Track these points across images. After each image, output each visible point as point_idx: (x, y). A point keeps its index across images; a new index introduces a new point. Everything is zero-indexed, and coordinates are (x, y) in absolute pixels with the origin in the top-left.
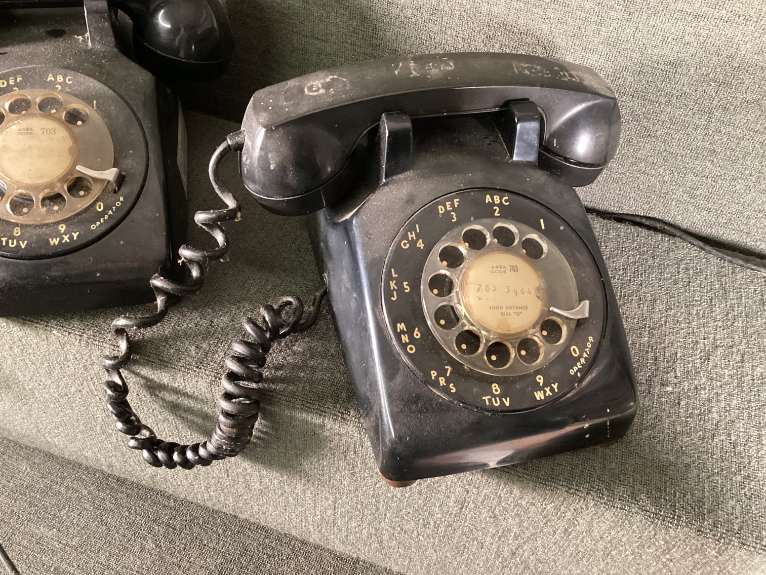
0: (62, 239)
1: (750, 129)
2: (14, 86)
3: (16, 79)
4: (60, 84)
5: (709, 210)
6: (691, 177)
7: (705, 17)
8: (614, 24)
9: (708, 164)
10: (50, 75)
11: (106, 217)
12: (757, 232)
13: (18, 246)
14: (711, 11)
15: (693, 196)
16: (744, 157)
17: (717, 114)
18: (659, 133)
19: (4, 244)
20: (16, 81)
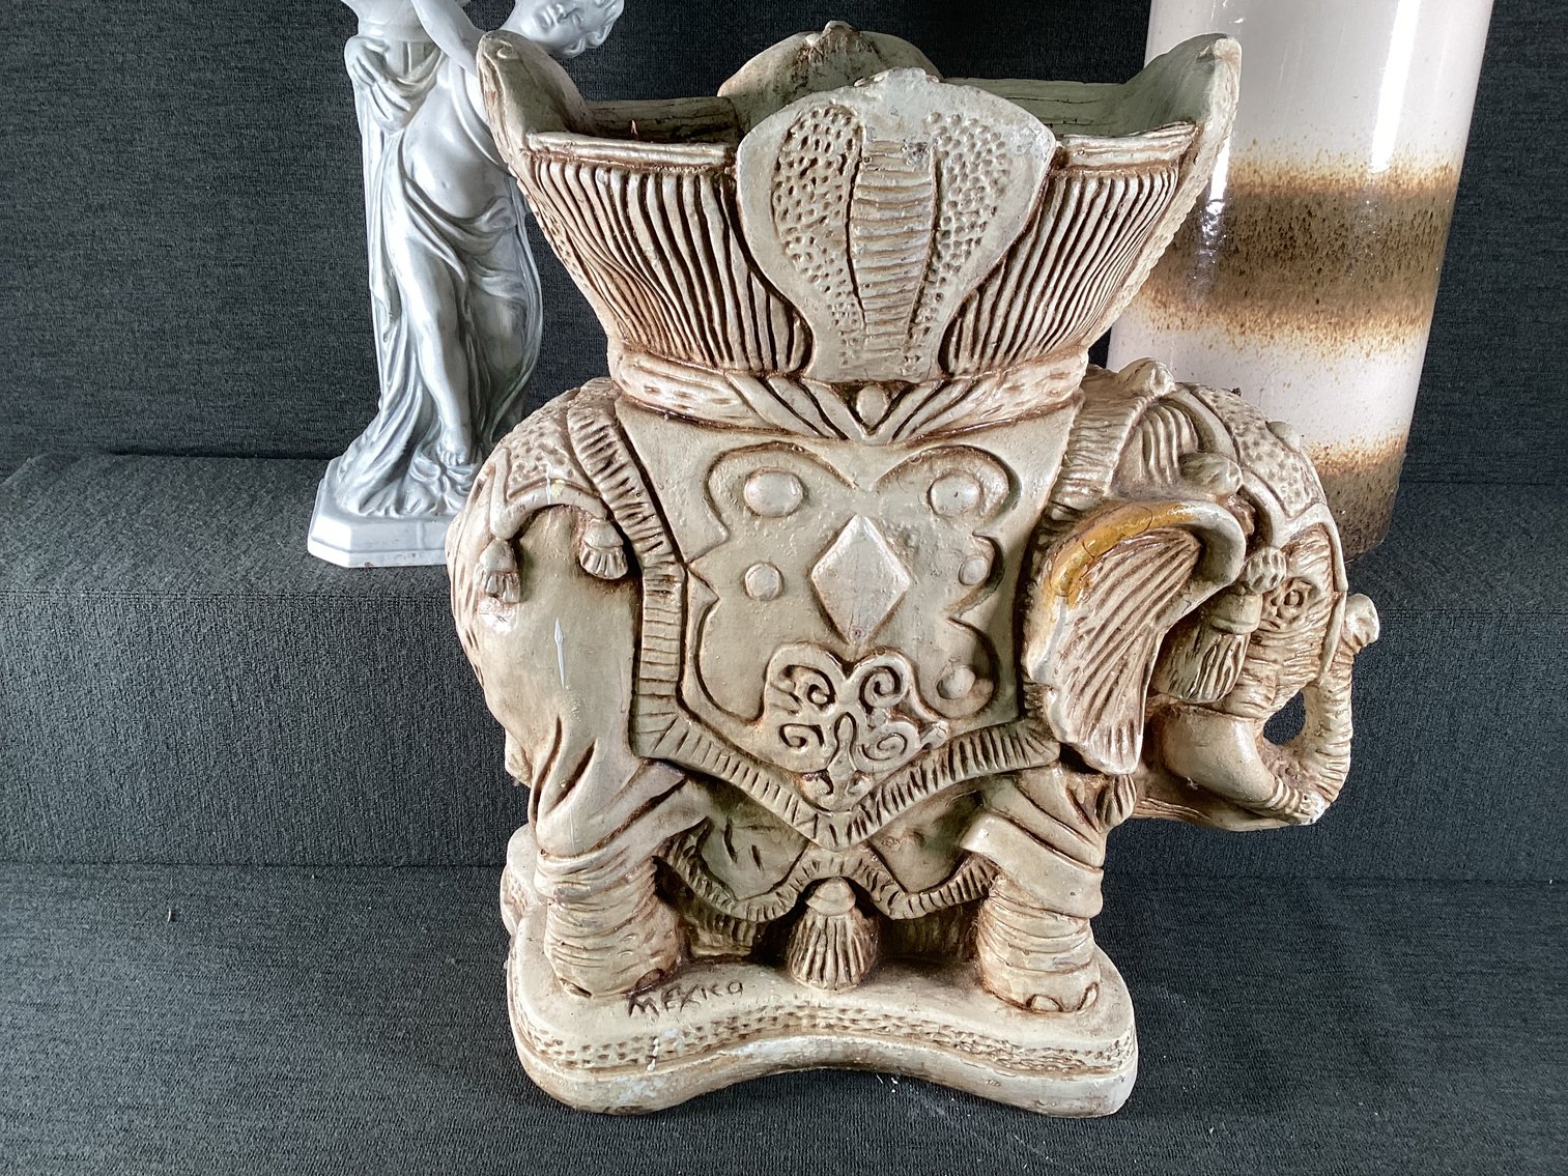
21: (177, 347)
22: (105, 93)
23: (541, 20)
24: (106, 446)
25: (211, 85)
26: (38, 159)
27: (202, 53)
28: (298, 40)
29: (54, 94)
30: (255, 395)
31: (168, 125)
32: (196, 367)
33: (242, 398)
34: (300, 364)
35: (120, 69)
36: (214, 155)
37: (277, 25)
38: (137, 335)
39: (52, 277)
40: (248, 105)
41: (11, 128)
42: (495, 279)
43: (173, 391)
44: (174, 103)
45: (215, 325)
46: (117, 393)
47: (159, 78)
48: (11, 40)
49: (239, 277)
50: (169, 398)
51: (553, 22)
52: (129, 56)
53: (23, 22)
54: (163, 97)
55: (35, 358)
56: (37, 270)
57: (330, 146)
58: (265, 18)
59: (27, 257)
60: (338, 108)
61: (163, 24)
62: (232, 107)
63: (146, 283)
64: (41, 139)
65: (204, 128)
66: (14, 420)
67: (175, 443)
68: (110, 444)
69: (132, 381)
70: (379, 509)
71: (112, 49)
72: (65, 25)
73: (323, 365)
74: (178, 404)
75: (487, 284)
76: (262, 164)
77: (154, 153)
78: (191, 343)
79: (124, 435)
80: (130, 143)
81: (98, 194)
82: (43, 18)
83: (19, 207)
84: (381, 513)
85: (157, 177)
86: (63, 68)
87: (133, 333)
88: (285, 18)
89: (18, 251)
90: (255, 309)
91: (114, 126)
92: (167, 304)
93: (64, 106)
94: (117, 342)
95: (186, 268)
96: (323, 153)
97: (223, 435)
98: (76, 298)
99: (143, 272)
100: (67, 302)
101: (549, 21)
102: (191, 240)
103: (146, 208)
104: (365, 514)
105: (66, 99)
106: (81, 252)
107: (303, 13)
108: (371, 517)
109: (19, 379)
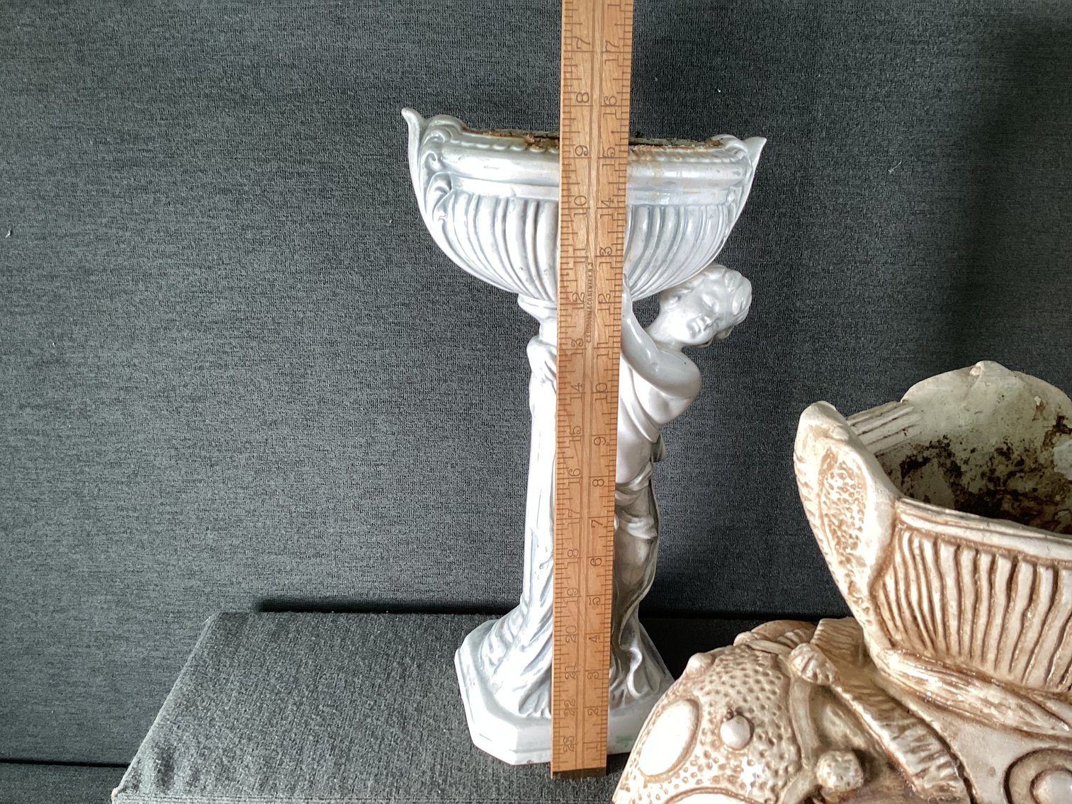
21: (325, 523)
22: (286, 339)
23: (690, 328)
24: (259, 595)
25: (372, 335)
26: (227, 387)
27: (367, 312)
28: (443, 303)
29: (245, 340)
30: (382, 558)
31: (334, 364)
32: (338, 538)
33: (372, 561)
34: (420, 535)
35: (301, 323)
36: (369, 386)
37: (428, 292)
38: (294, 515)
39: (230, 472)
40: (399, 350)
41: (208, 364)
42: (639, 524)
43: (317, 555)
44: (342, 348)
45: (357, 507)
46: (273, 557)
47: (331, 330)
48: (213, 300)
49: (379, 473)
50: (313, 560)
51: (700, 330)
52: (308, 314)
53: (224, 288)
54: (332, 344)
55: (209, 531)
56: (217, 468)
57: (461, 379)
58: (420, 287)
59: (210, 459)
60: (470, 353)
61: (338, 291)
62: (387, 351)
63: (305, 477)
64: (231, 372)
65: (363, 366)
66: (187, 577)
67: (315, 594)
68: (262, 594)
69: (285, 548)
70: (535, 710)
71: (295, 309)
72: (259, 290)
73: (438, 536)
74: (321, 564)
75: (632, 528)
76: (407, 392)
77: (322, 384)
78: (336, 521)
79: (275, 588)
80: (302, 376)
81: (273, 413)
82: (242, 284)
83: (207, 421)
84: (538, 715)
85: (322, 400)
86: (255, 321)
87: (290, 513)
88: (435, 288)
89: (203, 453)
90: (390, 496)
91: (291, 364)
92: (321, 492)
93: (252, 348)
94: (276, 519)
95: (338, 466)
96: (455, 385)
97: (353, 587)
98: (247, 488)
99: (303, 469)
100: (239, 491)
101: (697, 330)
102: (344, 446)
103: (310, 423)
104: (524, 716)
105: (254, 344)
106: (255, 455)
107: (449, 284)
108: (530, 719)
109: (194, 546)
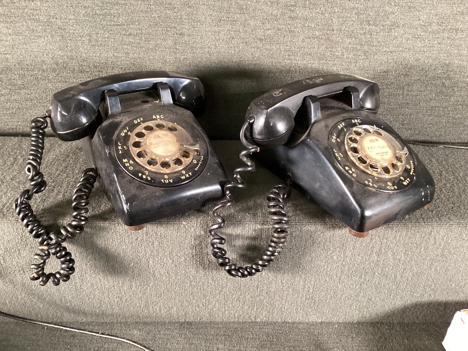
0: (186, 176)
1: (419, 91)
2: (140, 122)
3: (140, 119)
4: (159, 119)
5: (411, 129)
6: (401, 116)
7: (394, 51)
8: (361, 61)
9: (406, 109)
10: (154, 116)
11: (199, 165)
12: (431, 133)
13: (169, 182)
14: (396, 49)
15: (403, 125)
16: (419, 103)
17: (406, 88)
18: (386, 101)
19: (163, 182)
20: (140, 120)
